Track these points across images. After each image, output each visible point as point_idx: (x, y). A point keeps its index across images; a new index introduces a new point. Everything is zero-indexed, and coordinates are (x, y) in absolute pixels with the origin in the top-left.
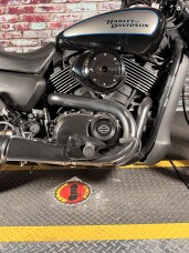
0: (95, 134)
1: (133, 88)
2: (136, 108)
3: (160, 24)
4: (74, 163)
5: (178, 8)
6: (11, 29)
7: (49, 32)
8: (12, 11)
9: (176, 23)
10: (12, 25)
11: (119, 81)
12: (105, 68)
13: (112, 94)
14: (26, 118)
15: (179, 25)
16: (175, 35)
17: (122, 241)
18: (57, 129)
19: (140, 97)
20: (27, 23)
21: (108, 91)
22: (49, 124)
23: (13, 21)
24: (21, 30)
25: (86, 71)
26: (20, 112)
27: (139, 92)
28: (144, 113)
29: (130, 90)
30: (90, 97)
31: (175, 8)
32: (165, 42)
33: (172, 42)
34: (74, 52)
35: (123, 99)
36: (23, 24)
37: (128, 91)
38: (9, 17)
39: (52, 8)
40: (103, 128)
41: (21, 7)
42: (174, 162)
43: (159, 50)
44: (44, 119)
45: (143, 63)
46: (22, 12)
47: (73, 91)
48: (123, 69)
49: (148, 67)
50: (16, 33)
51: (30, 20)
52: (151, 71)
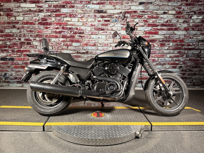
0: (109, 89)
1: (122, 75)
2: (123, 82)
3: (130, 54)
4: (102, 98)
5: (137, 49)
6: (62, 45)
7: (81, 48)
8: (63, 37)
9: (137, 53)
10: (63, 43)
11: (117, 72)
12: (112, 68)
13: (114, 76)
14: (84, 83)
15: (138, 54)
16: (136, 57)
17: (118, 125)
18: (95, 88)
19: (124, 78)
20: (71, 43)
21: (112, 75)
22: (92, 86)
23: (63, 41)
24: (67, 46)
25: (106, 68)
26: (82, 81)
27: (124, 76)
28: (126, 83)
29: (121, 75)
30: (106, 77)
31: (136, 48)
32: (133, 59)
33: (136, 59)
34: (101, 61)
35: (118, 79)
36: (68, 43)
37: (120, 75)
38: (62, 39)
39: (84, 36)
40: (112, 87)
41: (69, 35)
42: (140, 107)
43: (131, 62)
44: (90, 84)
45: (125, 66)
46: (69, 37)
47: (100, 75)
48: (118, 68)
49: (127, 68)
50: (64, 47)
51: (72, 41)
52: (128, 69)
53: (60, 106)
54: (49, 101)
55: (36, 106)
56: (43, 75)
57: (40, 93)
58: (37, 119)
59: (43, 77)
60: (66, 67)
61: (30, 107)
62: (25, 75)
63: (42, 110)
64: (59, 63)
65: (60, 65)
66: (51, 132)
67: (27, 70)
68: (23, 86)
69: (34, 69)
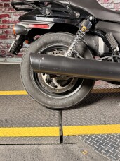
53: (78, 94)
54: (59, 87)
55: (39, 96)
56: (45, 41)
57: (44, 75)
58: (43, 118)
59: (45, 44)
60: (91, 21)
61: (25, 93)
62: (14, 42)
63: (49, 102)
64: (78, 15)
65: (79, 18)
66: (75, 146)
67: (18, 31)
68: (5, 61)
69: (28, 30)
